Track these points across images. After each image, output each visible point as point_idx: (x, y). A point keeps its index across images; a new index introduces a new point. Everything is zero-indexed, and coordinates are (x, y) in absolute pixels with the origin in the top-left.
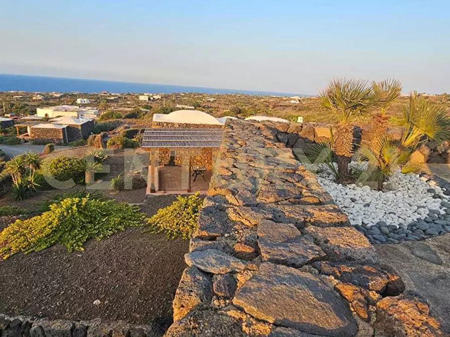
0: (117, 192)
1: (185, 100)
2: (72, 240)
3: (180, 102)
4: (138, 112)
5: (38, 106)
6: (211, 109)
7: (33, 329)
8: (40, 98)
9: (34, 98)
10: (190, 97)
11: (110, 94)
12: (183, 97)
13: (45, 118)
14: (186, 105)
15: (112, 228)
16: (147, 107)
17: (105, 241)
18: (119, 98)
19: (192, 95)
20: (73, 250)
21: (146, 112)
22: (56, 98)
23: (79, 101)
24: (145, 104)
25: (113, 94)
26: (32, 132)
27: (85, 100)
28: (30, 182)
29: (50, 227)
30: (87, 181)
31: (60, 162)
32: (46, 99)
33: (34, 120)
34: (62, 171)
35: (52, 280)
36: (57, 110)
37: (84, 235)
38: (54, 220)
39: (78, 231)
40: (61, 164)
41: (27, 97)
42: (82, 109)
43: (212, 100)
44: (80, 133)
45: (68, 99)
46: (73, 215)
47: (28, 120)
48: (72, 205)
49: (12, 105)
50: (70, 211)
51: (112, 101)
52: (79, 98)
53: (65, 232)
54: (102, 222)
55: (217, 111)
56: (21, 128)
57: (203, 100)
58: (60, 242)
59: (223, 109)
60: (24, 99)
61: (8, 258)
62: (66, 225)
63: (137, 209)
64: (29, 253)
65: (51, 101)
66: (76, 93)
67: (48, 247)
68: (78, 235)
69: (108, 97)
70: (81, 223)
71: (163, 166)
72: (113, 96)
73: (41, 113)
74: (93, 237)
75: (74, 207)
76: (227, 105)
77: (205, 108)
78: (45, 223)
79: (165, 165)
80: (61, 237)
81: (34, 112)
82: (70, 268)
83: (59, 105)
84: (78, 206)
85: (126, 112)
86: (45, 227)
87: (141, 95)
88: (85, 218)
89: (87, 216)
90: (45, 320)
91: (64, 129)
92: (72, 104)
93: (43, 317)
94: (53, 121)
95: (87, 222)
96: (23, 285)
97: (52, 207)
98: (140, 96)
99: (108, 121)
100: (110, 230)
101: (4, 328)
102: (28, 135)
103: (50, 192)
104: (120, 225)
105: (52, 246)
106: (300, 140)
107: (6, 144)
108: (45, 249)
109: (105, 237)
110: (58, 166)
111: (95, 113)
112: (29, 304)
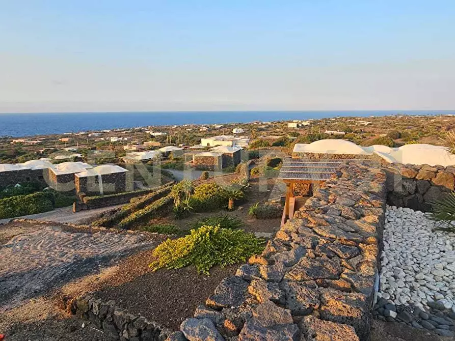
0: (255, 219)
1: (336, 125)
2: (202, 263)
3: (330, 128)
4: (285, 140)
5: (203, 137)
6: (364, 134)
7: (160, 335)
8: (205, 130)
9: (201, 130)
10: (341, 121)
11: (262, 123)
12: (333, 122)
13: (207, 147)
14: (336, 130)
15: (236, 258)
16: (294, 134)
17: (228, 270)
18: (270, 126)
19: (344, 120)
20: (201, 273)
21: (293, 140)
22: (217, 129)
23: (234, 131)
24: (293, 131)
25: (264, 123)
26: (195, 159)
27: (240, 129)
28: (186, 205)
29: (188, 249)
30: (230, 207)
31: (210, 188)
32: (210, 130)
33: (199, 149)
34: (211, 197)
35: (181, 296)
36: (217, 140)
37: (212, 261)
38: (191, 243)
39: (208, 256)
40: (210, 190)
41: (196, 130)
42: (237, 138)
43: (366, 123)
44: (233, 160)
45: (227, 129)
46: (206, 241)
47: (195, 149)
48: (206, 232)
49: (185, 136)
50: (204, 237)
51: (263, 129)
52: (235, 128)
53: (198, 256)
54: (228, 250)
55: (372, 136)
56: (189, 156)
57: (356, 124)
58: (193, 264)
59: (380, 133)
60: (194, 131)
61: (156, 271)
62: (199, 249)
63: (262, 241)
64: (170, 269)
65: (213, 132)
66: (232, 124)
67: (183, 267)
68: (207, 260)
69: (260, 126)
70: (211, 249)
71: (301, 196)
72: (264, 125)
73: (204, 142)
74: (219, 263)
75: (208, 234)
76: (385, 128)
77: (357, 133)
78: (185, 245)
79: (304, 196)
80: (194, 259)
81: (199, 142)
82: (196, 289)
83: (218, 135)
84: (211, 233)
85: (274, 140)
86: (184, 249)
87: (290, 122)
88: (214, 245)
89: (217, 243)
90: (170, 330)
91: (219, 157)
92: (229, 134)
93: (169, 327)
94: (212, 150)
95: (216, 249)
96: (161, 296)
97: (192, 231)
98: (289, 124)
99: (257, 149)
100: (233, 260)
101: (143, 329)
102: (192, 162)
103: (200, 214)
104: (243, 256)
105: (187, 266)
106: (433, 188)
107: (177, 169)
108: (182, 268)
109: (228, 265)
110: (208, 192)
111: (246, 142)
112: (162, 314)
